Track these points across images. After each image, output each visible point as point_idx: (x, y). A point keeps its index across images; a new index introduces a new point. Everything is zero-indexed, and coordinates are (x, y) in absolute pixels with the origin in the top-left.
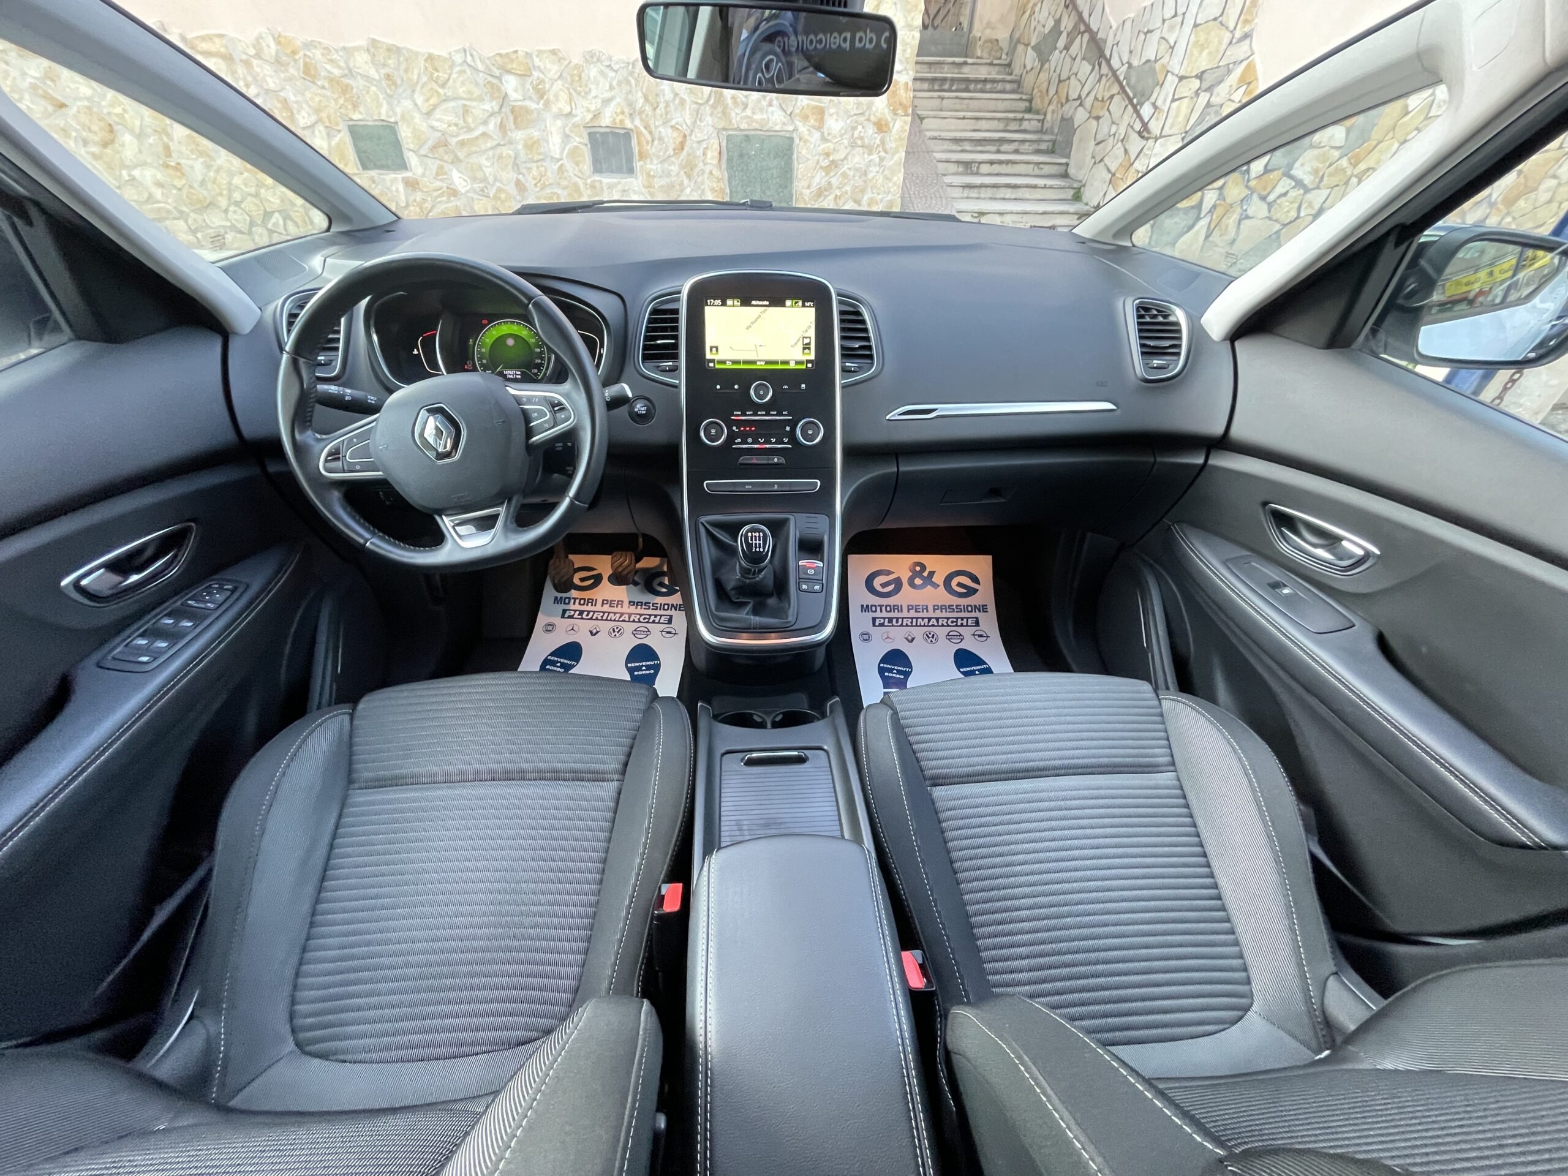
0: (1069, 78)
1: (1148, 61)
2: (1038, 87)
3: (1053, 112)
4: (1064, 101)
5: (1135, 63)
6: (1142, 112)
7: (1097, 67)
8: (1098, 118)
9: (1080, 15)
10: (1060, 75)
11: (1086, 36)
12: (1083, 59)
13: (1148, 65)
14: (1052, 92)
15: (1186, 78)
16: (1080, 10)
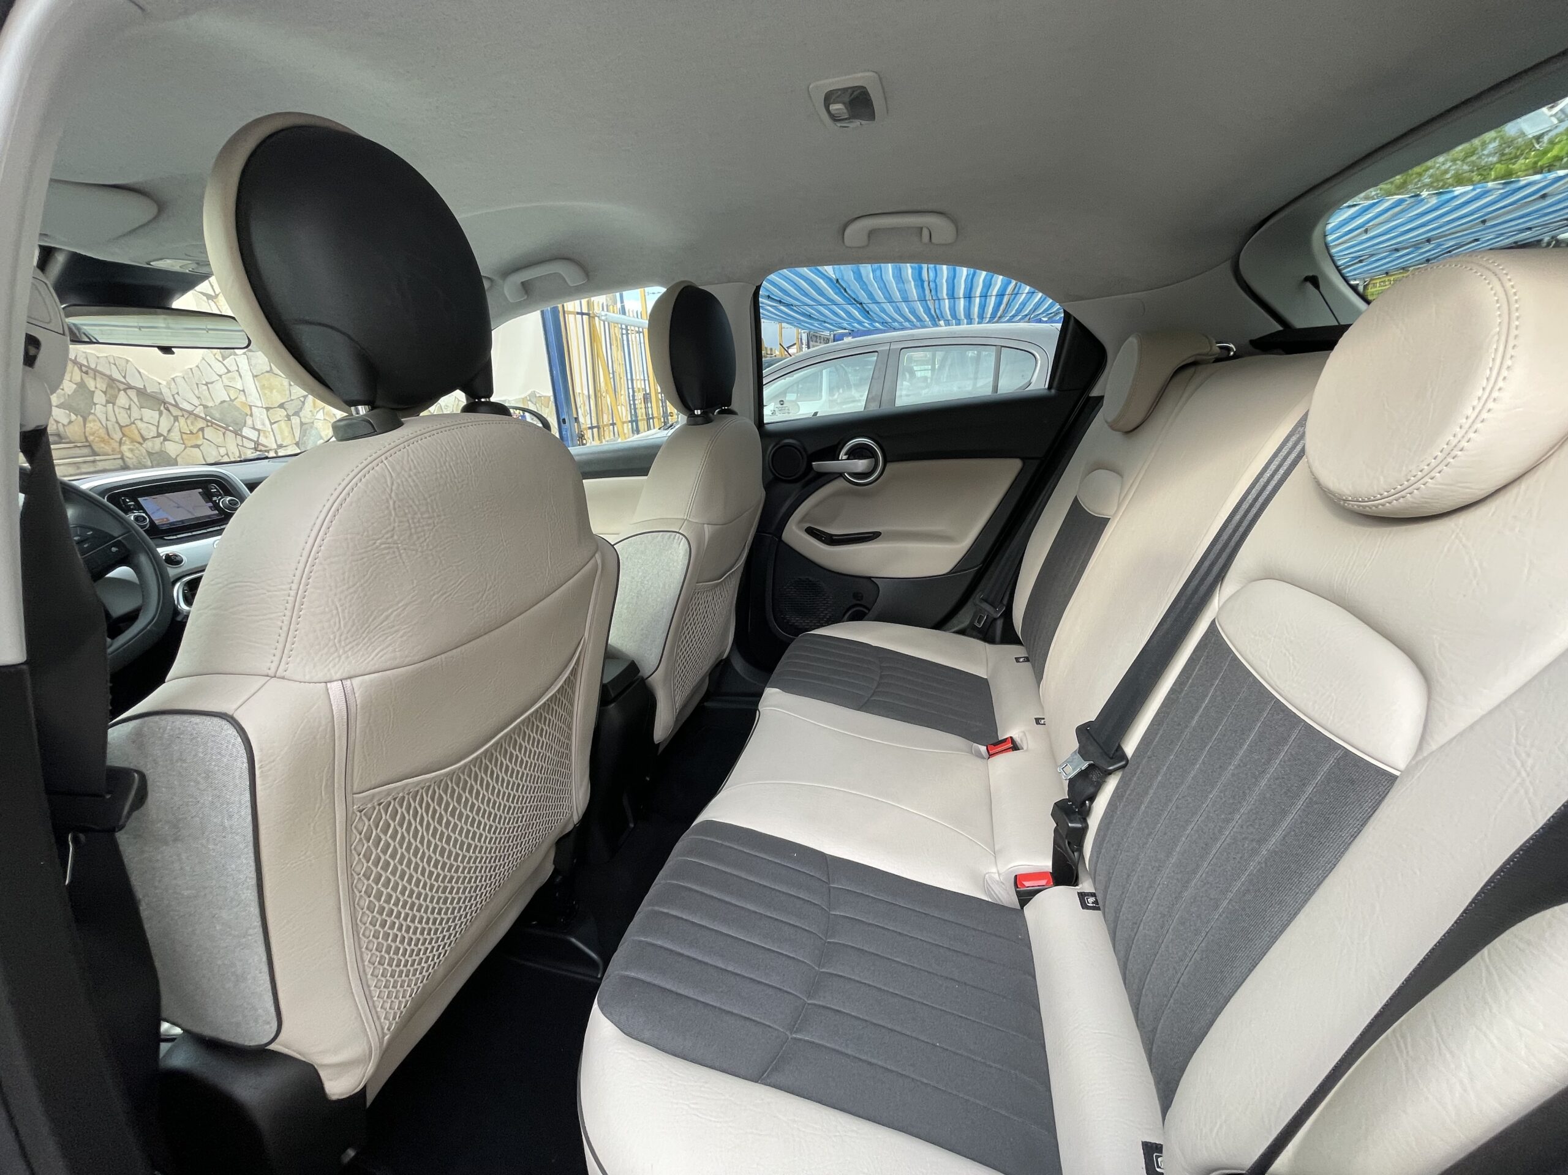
0: (134, 423)
1: (223, 402)
2: (93, 434)
3: (131, 450)
4: (141, 441)
5: (210, 404)
6: (243, 434)
7: (165, 411)
8: (198, 446)
9: (111, 379)
10: (117, 422)
11: (132, 394)
12: (141, 408)
13: (225, 404)
14: (117, 436)
15: (271, 408)
16: (108, 373)
